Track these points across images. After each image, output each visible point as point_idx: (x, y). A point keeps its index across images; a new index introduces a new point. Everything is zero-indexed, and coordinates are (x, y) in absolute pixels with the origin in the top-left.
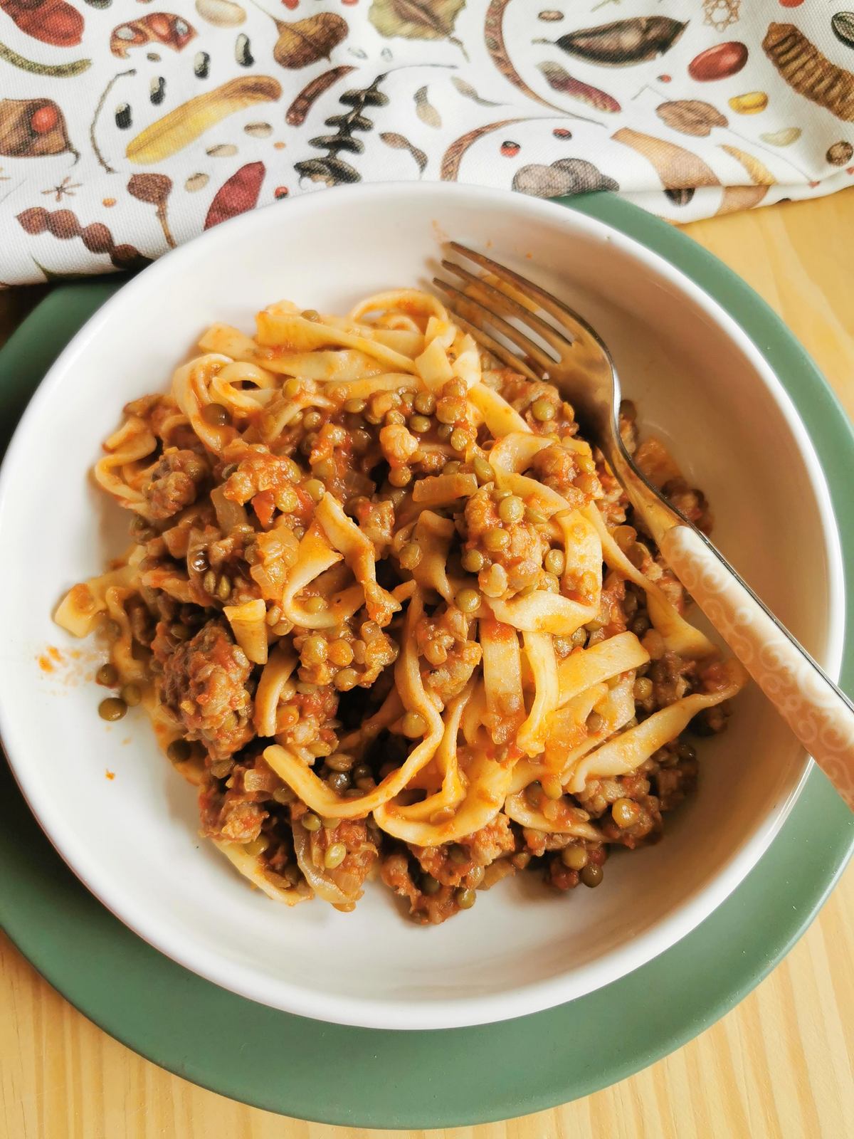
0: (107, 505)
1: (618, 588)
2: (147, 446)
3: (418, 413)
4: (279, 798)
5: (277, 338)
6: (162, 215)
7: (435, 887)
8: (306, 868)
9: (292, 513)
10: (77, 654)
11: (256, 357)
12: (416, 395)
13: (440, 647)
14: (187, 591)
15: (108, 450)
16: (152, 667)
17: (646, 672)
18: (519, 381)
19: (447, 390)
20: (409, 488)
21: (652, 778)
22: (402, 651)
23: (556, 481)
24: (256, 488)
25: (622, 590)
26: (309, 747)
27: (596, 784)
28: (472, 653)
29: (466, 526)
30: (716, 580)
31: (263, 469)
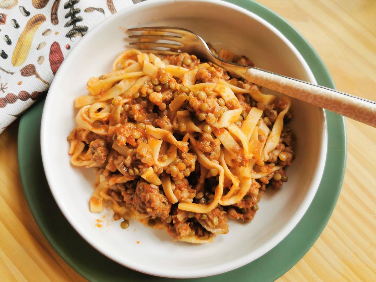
0: (83, 170)
1: (242, 98)
2: (82, 146)
3: (155, 86)
4: (190, 216)
5: (99, 90)
6: (38, 76)
7: (246, 211)
8: (210, 229)
9: (140, 137)
10: (104, 217)
11: (96, 100)
12: (151, 80)
13: (208, 147)
14: (125, 179)
15: (71, 155)
16: (128, 206)
17: (264, 116)
18: (174, 57)
19: (159, 74)
20: (168, 108)
21: (283, 143)
22: (197, 155)
23: (207, 79)
24: (126, 137)
25: (243, 98)
26: (189, 197)
27: (271, 154)
28: (217, 142)
29: (193, 108)
30: (269, 78)
31: (124, 130)
